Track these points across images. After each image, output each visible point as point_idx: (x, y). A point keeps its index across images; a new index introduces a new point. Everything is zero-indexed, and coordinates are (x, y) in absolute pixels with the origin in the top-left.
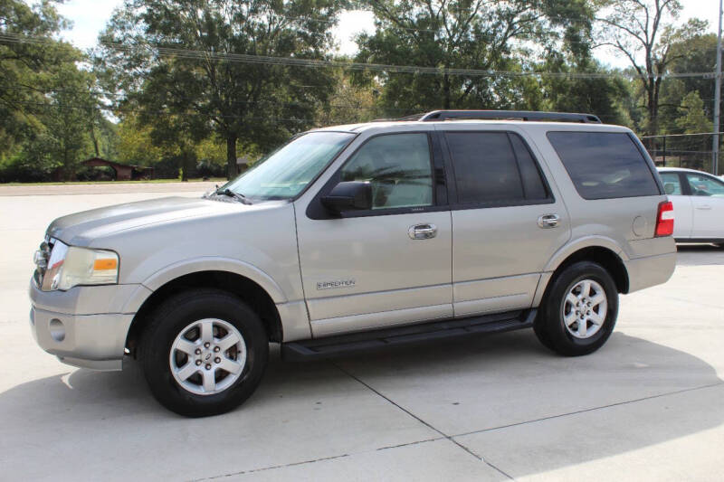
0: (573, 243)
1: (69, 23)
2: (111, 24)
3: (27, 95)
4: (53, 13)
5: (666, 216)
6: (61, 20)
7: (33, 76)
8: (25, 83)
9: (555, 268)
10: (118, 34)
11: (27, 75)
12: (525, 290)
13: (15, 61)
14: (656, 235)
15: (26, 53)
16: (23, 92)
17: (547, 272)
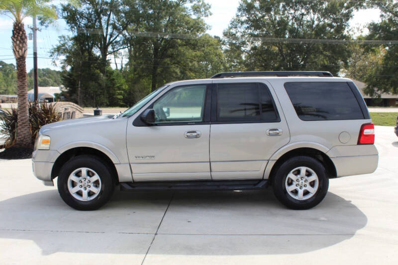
0: (291, 145)
1: (210, 27)
2: (230, 26)
3: (190, 63)
4: (202, 23)
5: (367, 132)
6: (206, 26)
7: (194, 54)
8: (190, 57)
9: (277, 158)
10: (233, 31)
11: (190, 53)
12: (260, 169)
13: (185, 47)
14: (359, 143)
15: (190, 42)
16: (188, 62)
17: (272, 160)
